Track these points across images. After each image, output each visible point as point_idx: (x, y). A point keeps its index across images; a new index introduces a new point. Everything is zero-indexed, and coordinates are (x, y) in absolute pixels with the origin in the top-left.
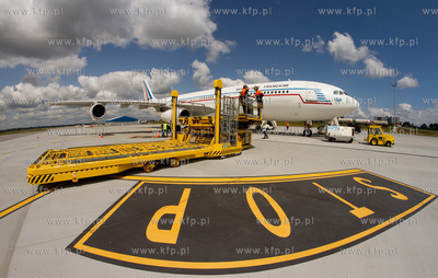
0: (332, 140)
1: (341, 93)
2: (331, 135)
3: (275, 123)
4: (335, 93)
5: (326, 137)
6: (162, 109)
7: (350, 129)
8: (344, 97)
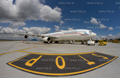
0: (89, 45)
1: (91, 32)
2: (89, 43)
3: (74, 41)
4: (90, 32)
5: (87, 44)
6: (43, 37)
7: (94, 41)
8: (92, 33)
